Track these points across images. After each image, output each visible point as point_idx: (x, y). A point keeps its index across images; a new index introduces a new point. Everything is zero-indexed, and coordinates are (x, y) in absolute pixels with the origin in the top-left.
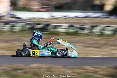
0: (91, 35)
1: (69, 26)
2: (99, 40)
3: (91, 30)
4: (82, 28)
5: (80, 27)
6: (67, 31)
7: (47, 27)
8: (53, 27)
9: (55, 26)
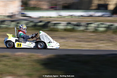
0: (86, 32)
1: (68, 24)
2: (92, 36)
3: (87, 27)
4: (78, 25)
5: (77, 24)
6: (66, 28)
7: (48, 24)
8: (53, 24)
9: (55, 24)
